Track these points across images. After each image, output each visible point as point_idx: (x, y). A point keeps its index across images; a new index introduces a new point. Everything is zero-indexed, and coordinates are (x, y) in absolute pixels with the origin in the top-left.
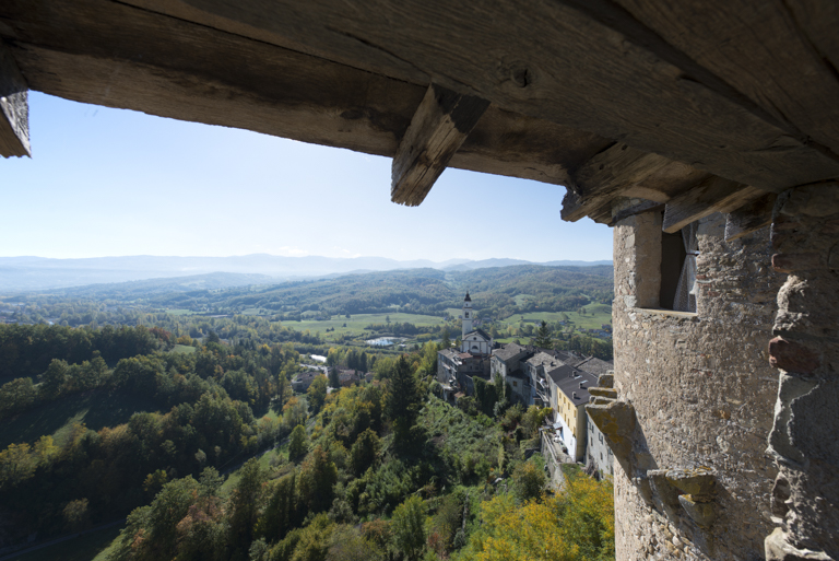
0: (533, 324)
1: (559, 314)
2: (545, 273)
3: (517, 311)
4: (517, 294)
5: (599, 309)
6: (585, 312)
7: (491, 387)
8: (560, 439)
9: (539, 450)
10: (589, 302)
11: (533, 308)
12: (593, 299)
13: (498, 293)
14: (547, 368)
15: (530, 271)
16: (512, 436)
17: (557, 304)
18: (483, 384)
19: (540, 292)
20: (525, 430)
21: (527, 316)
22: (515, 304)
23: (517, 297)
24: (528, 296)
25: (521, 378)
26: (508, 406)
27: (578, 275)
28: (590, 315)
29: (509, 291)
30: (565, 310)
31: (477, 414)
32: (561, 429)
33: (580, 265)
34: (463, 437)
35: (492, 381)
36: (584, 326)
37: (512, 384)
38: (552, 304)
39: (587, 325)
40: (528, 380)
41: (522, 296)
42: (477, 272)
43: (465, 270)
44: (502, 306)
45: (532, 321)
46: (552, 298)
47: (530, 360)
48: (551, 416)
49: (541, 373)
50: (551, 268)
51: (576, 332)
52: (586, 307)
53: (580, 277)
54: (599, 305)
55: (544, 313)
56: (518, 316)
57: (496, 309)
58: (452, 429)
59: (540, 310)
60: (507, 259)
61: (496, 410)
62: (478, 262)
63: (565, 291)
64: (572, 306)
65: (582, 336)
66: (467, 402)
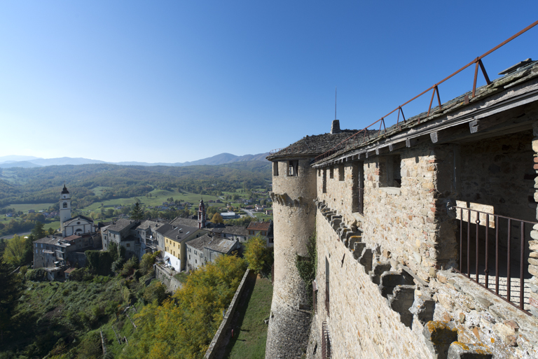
0: (113, 208)
1: (132, 199)
2: (118, 171)
3: (97, 200)
4: (94, 187)
5: (160, 193)
6: (151, 196)
7: (106, 254)
8: (169, 265)
9: (155, 277)
10: (153, 189)
11: (111, 196)
12: (155, 187)
13: (75, 187)
14: (153, 230)
15: (106, 169)
16: (131, 279)
17: (130, 192)
18: (97, 254)
19: (116, 184)
20: (142, 270)
21: (106, 203)
22: (94, 194)
23: (95, 189)
24: (106, 188)
25: (133, 240)
26: (124, 261)
27: (145, 172)
28: (154, 197)
29: (86, 185)
30: (137, 196)
31: (92, 278)
32: (168, 260)
33: (144, 165)
34: (83, 298)
35: (105, 249)
36: (151, 205)
37: (125, 246)
38: (126, 192)
39: (153, 204)
40: (139, 241)
41: (100, 188)
42: (47, 169)
43: (32, 167)
44: (81, 197)
45: (112, 206)
46: (126, 188)
47: (139, 227)
48: (160, 255)
49: (149, 232)
50: (124, 167)
51: (147, 209)
52: (151, 192)
53: (146, 173)
54: (159, 190)
55: (121, 199)
56: (99, 204)
57: (76, 200)
58: (69, 298)
59: (118, 197)
60: (82, 158)
61: (113, 267)
62: (47, 160)
63: (136, 183)
64: (142, 192)
65: (151, 211)
66: (81, 274)
